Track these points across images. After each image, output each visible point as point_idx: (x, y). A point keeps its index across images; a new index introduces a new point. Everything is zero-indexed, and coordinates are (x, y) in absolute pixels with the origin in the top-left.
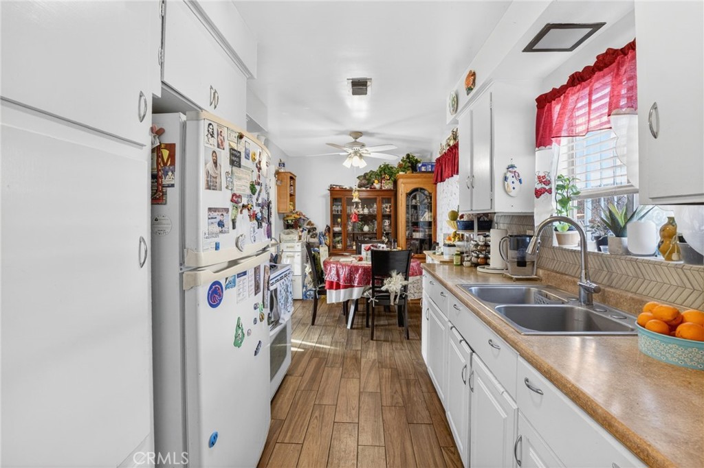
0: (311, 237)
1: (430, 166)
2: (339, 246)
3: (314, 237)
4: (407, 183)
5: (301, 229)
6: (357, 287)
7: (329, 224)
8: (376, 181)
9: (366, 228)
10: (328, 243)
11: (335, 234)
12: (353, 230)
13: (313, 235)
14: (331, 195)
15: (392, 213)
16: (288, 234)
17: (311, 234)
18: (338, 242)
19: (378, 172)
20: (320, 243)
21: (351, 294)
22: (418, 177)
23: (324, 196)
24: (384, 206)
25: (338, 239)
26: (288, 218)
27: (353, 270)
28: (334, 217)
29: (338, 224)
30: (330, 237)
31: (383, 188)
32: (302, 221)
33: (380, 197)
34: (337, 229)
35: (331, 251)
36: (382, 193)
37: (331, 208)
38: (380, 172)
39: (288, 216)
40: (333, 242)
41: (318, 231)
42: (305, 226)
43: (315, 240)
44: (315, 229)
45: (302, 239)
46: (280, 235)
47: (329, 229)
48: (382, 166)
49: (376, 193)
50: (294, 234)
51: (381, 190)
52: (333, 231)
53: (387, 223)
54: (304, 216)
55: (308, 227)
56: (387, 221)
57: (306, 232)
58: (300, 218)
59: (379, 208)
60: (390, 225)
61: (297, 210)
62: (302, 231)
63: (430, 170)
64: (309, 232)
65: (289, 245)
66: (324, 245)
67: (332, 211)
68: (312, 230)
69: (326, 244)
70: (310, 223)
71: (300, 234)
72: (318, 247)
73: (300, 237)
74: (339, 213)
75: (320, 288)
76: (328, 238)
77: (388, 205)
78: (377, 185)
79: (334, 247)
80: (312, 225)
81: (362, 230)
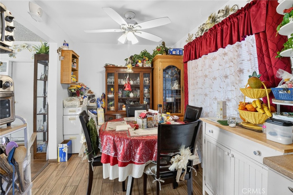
0: (91, 102)
1: (178, 51)
2: (112, 108)
3: (93, 102)
4: (164, 62)
5: (83, 96)
6: (138, 164)
7: (105, 93)
8: (140, 61)
9: (131, 95)
10: (104, 107)
11: (110, 100)
12: (122, 96)
13: (92, 100)
14: (106, 71)
15: (151, 84)
16: (71, 100)
17: (91, 99)
18: (112, 105)
19: (141, 55)
20: (98, 106)
21: (131, 172)
22: (171, 58)
23: (101, 72)
24: (145, 79)
25: (111, 103)
26: (72, 88)
27: (133, 144)
28: (109, 87)
29: (111, 92)
30: (105, 102)
31: (144, 66)
32: (84, 90)
33: (142, 73)
34: (111, 96)
35: (106, 112)
36: (143, 70)
37: (106, 80)
38: (142, 55)
39: (71, 86)
40: (107, 105)
41: (96, 98)
42: (86, 94)
43: (94, 104)
44: (94, 96)
45: (84, 103)
46: (63, 101)
47: (104, 96)
48: (143, 52)
49: (139, 70)
50: (76, 101)
51: (143, 68)
52: (108, 97)
53: (146, 91)
54: (85, 87)
55: (89, 94)
56: (146, 90)
57: (86, 99)
58: (82, 88)
59: (142, 81)
60: (149, 92)
61: (79, 82)
62: (84, 98)
63: (178, 54)
64: (89, 98)
65: (71, 109)
66: (101, 108)
67: (106, 82)
68: (91, 97)
69: (102, 107)
70: (90, 92)
71: (82, 100)
72: (96, 109)
73: (81, 103)
74: (112, 84)
75: (95, 159)
76: (104, 102)
77: (147, 79)
78: (140, 64)
79: (109, 109)
80: (92, 93)
81: (129, 96)
